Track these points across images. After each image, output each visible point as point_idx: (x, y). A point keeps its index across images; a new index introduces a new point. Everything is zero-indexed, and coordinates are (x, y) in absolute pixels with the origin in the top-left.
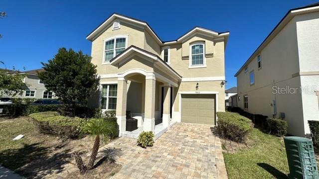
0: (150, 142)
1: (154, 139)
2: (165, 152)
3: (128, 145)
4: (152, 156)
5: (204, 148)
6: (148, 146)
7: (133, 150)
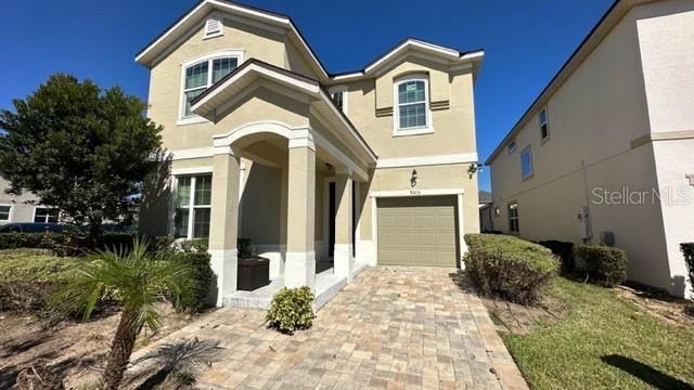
0: (303, 317)
1: (314, 306)
2: (347, 341)
3: (239, 327)
4: (311, 355)
5: (448, 325)
6: (297, 326)
7: (254, 342)
